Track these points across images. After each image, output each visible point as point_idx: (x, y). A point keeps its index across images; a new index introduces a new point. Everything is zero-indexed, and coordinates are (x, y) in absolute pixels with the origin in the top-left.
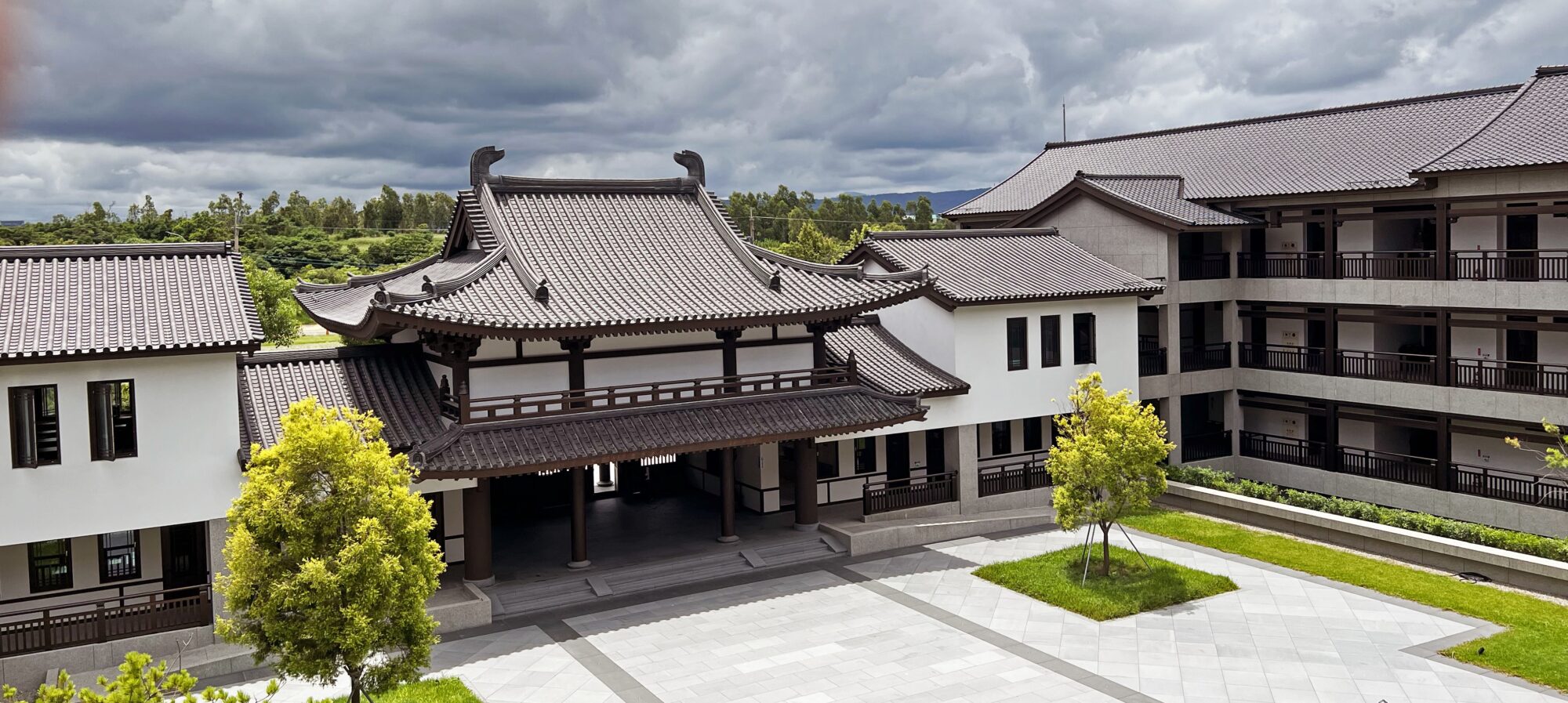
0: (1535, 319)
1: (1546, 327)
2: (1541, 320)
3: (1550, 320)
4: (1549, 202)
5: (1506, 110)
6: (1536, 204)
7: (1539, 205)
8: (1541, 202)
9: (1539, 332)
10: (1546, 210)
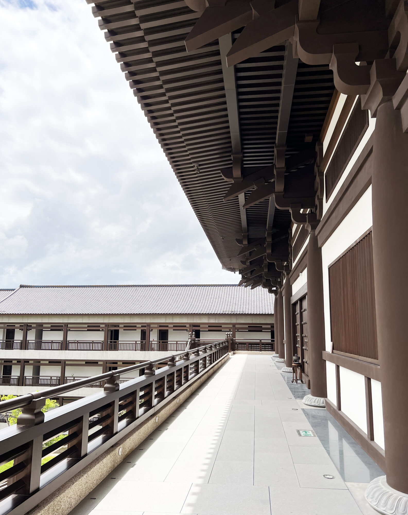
0: (12, 362)
1: (15, 364)
2: (13, 362)
3: (16, 362)
4: (18, 325)
5: (10, 296)
6: (15, 326)
7: (16, 326)
8: (16, 325)
9: (12, 366)
10: (17, 328)
